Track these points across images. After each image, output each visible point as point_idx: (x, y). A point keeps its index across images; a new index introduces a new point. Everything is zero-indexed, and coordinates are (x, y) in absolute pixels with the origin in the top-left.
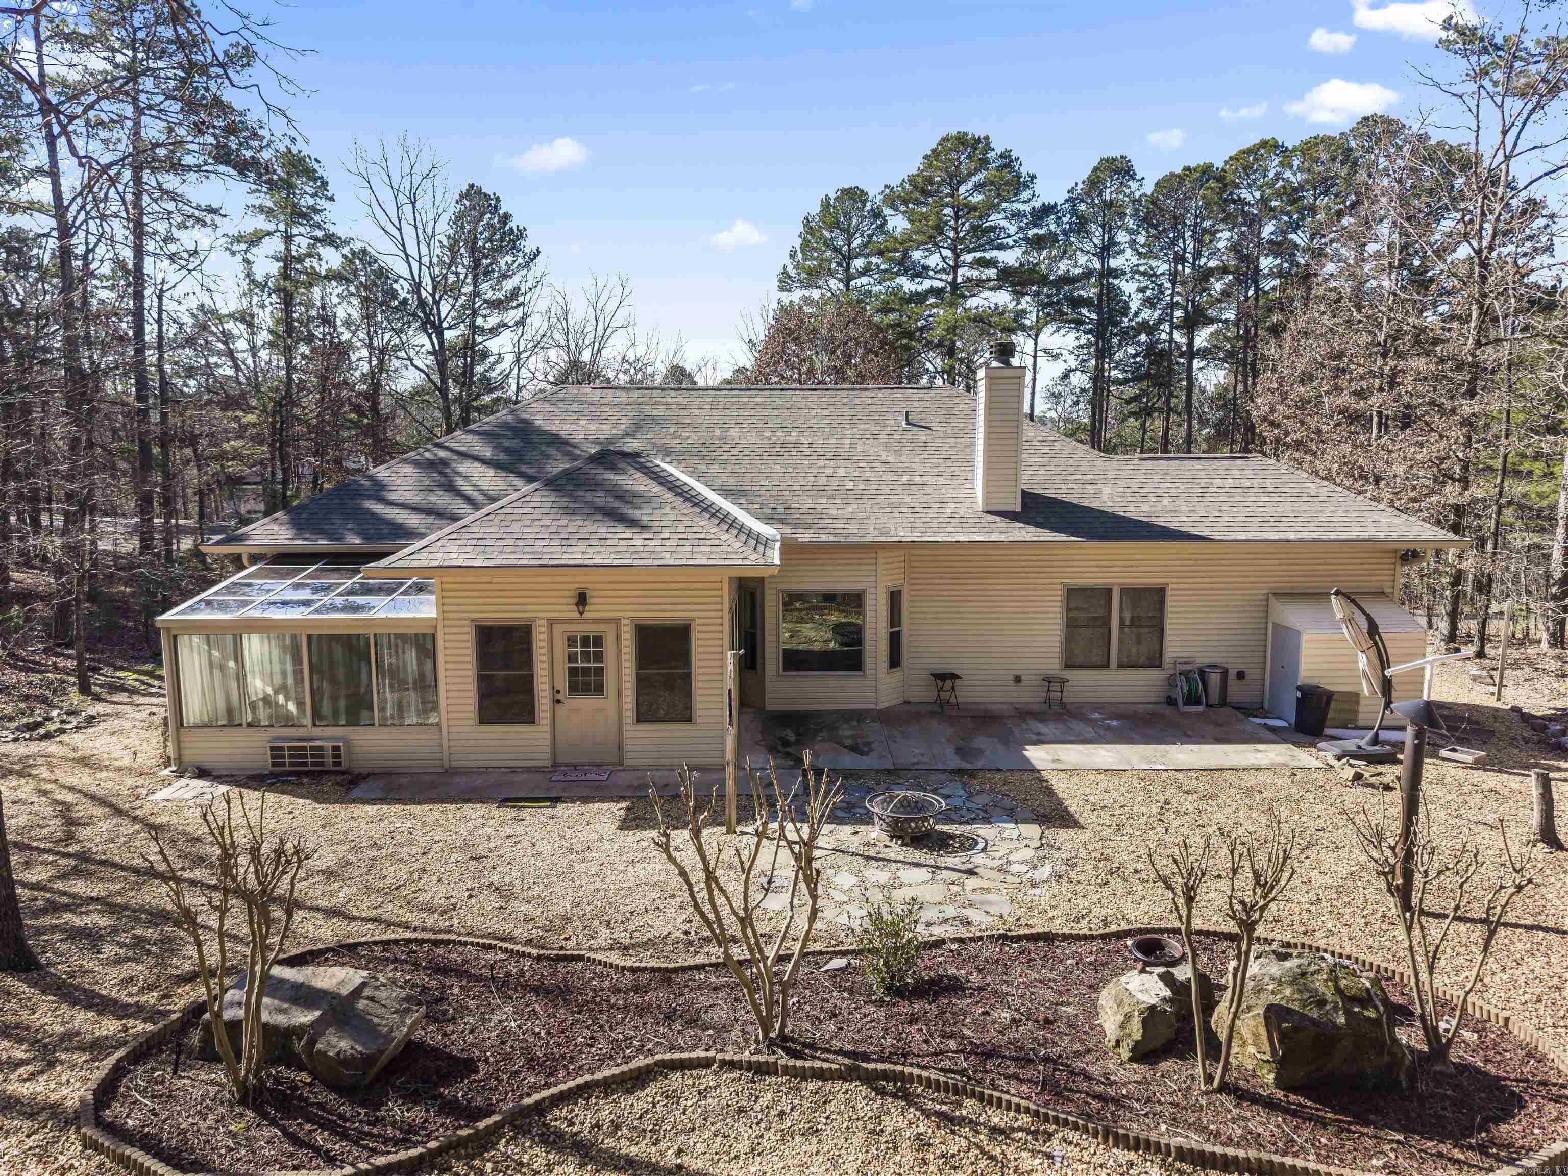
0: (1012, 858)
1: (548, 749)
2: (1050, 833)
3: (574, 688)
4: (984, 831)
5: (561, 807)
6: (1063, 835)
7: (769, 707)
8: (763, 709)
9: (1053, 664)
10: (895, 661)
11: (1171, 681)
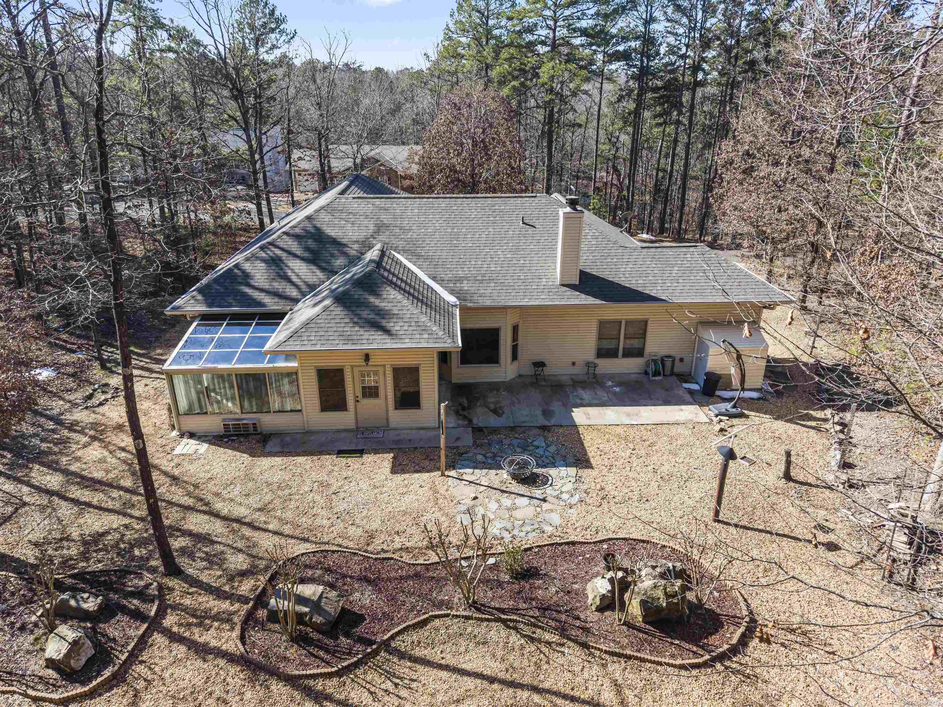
0: (563, 490)
1: (354, 421)
2: (581, 472)
3: (364, 395)
4: (553, 472)
5: (365, 456)
6: (585, 473)
7: (454, 380)
8: (451, 382)
9: (591, 356)
10: (515, 357)
11: (647, 364)
